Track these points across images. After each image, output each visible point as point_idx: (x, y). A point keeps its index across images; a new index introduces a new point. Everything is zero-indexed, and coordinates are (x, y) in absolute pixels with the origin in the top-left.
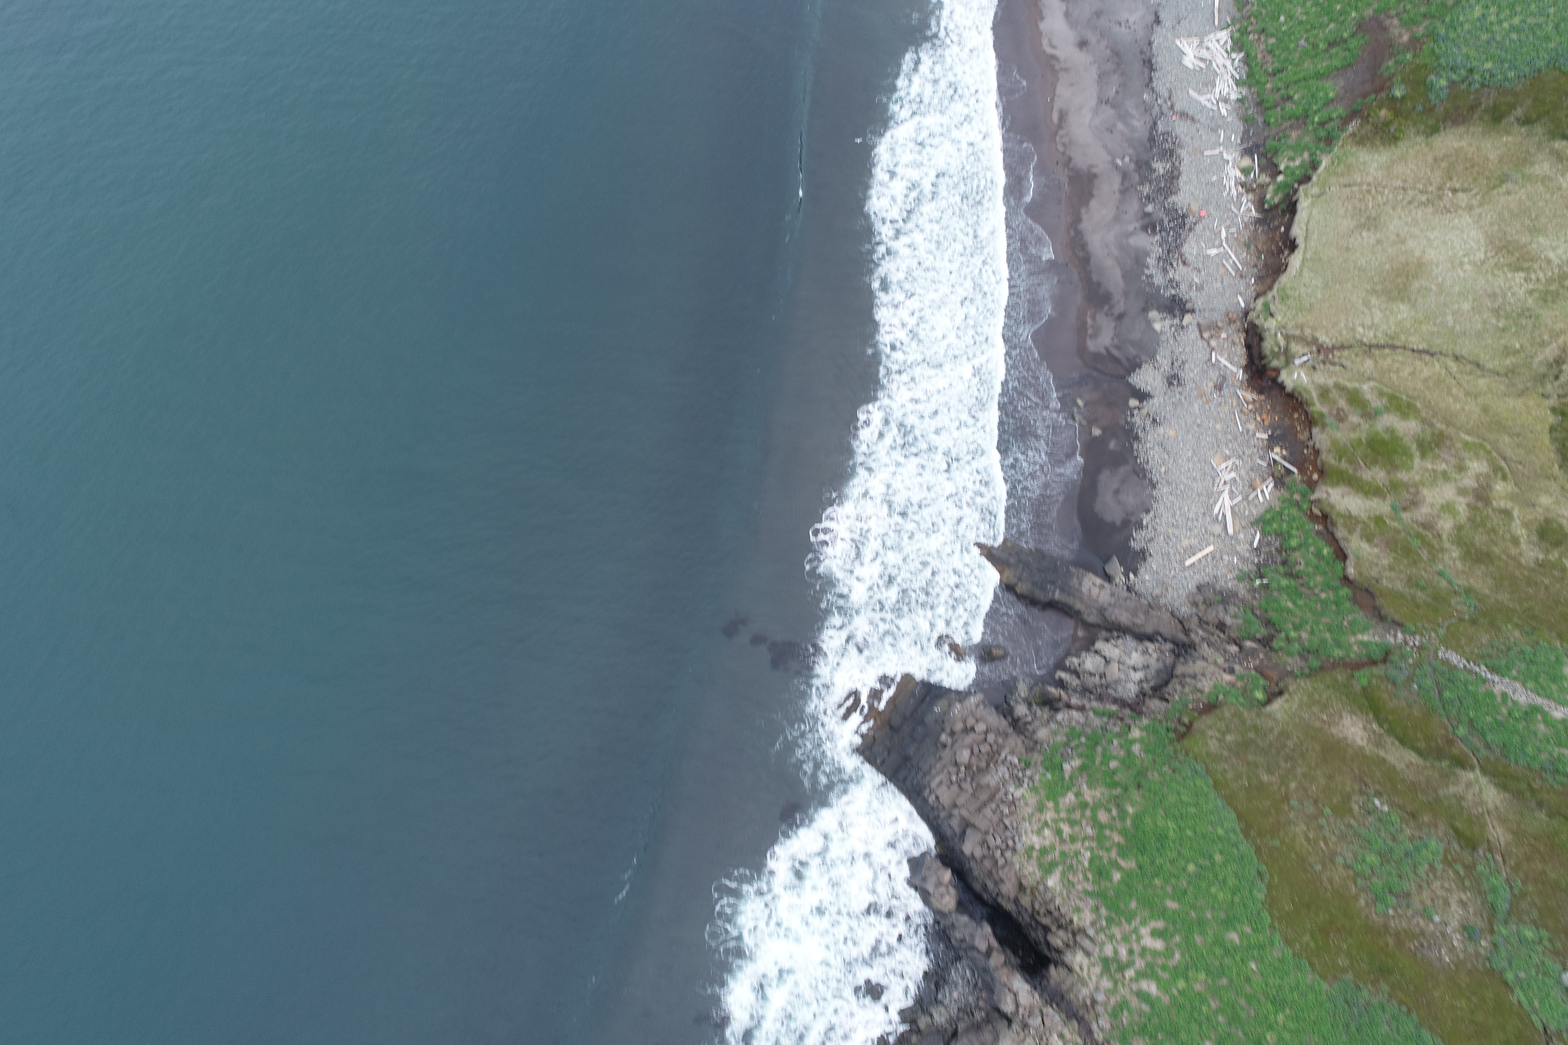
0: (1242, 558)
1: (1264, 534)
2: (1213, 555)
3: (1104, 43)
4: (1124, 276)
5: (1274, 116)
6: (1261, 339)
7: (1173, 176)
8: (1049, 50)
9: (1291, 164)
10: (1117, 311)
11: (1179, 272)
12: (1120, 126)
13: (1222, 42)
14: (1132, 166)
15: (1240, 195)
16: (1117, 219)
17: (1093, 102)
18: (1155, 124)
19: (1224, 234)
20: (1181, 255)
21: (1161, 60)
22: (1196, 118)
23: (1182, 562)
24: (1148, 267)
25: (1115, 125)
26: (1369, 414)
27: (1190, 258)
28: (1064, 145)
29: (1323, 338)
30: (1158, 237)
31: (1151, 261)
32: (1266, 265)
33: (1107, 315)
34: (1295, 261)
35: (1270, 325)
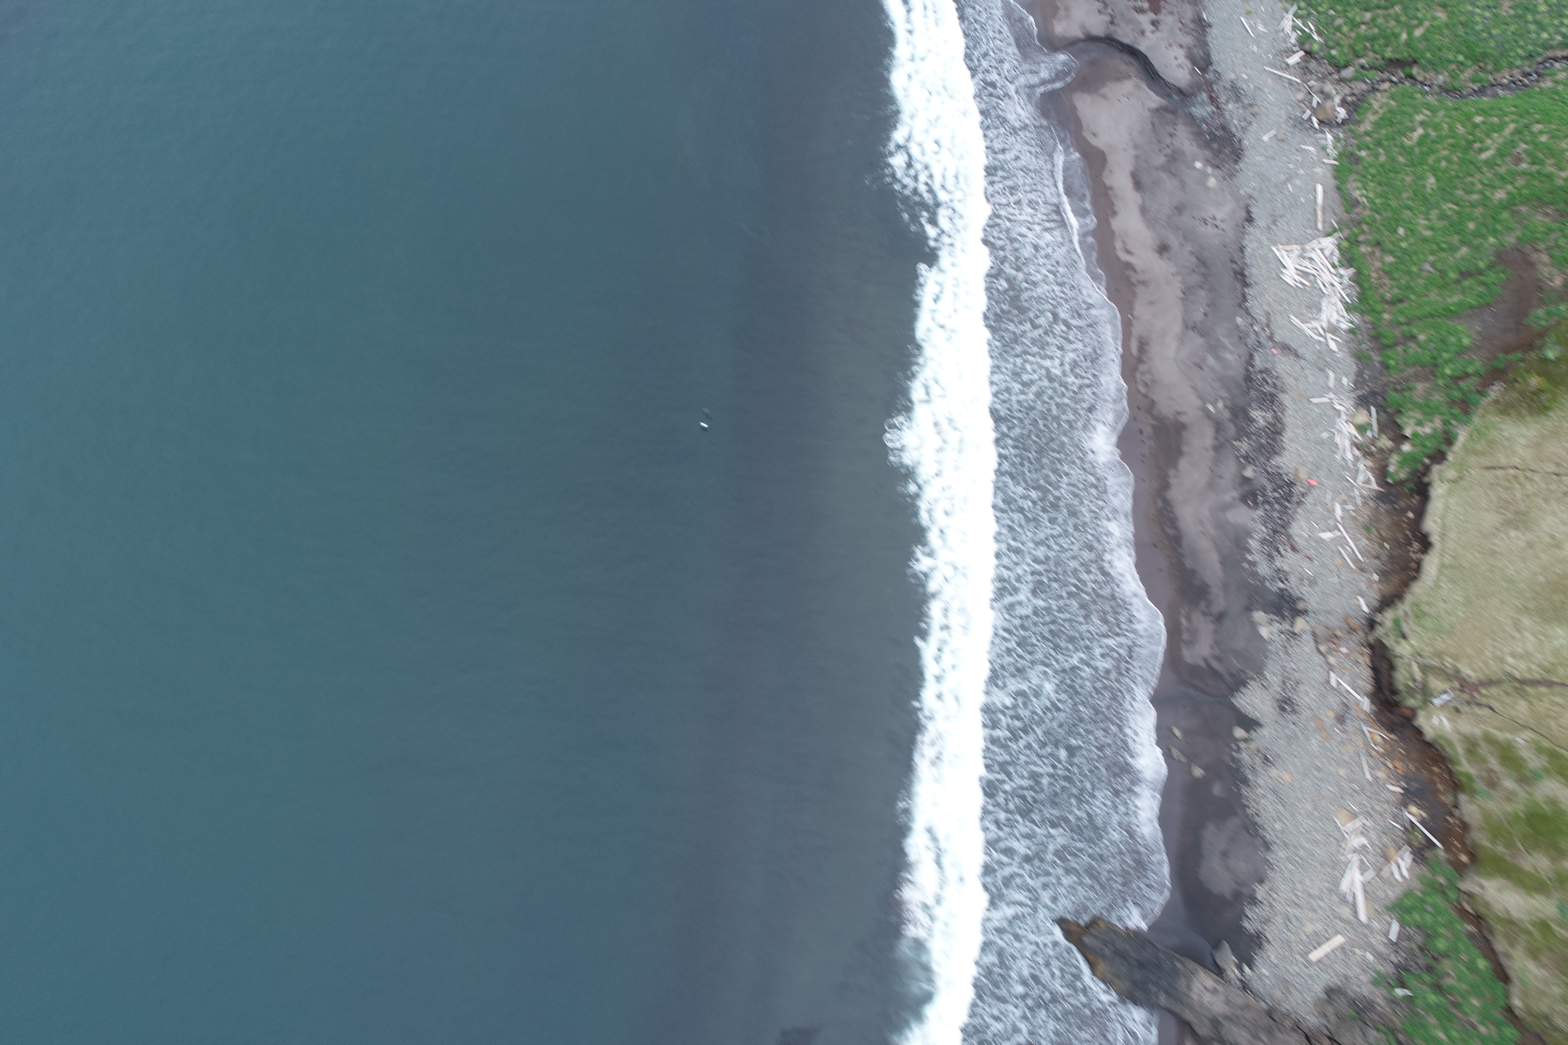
0: (1378, 955)
1: (1403, 924)
2: (1342, 948)
3: (1189, 248)
4: (1223, 563)
5: (1394, 357)
6: (1392, 667)
7: (1275, 430)
8: (1124, 257)
9: (1419, 430)
10: (1216, 608)
11: (1288, 561)
12: (1211, 361)
13: (1327, 253)
14: (1227, 414)
15: (1357, 459)
16: (1211, 485)
17: (1177, 328)
18: (1251, 356)
19: (1339, 512)
20: (1289, 537)
21: (1254, 272)
22: (1301, 351)
23: (1305, 954)
24: (1250, 552)
25: (1204, 359)
26: (1526, 778)
27: (1300, 542)
28: (1146, 385)
29: (1467, 671)
30: (1260, 512)
31: (1254, 544)
32: (1391, 557)
33: (1204, 614)
34: (1431, 564)
35: (1402, 649)
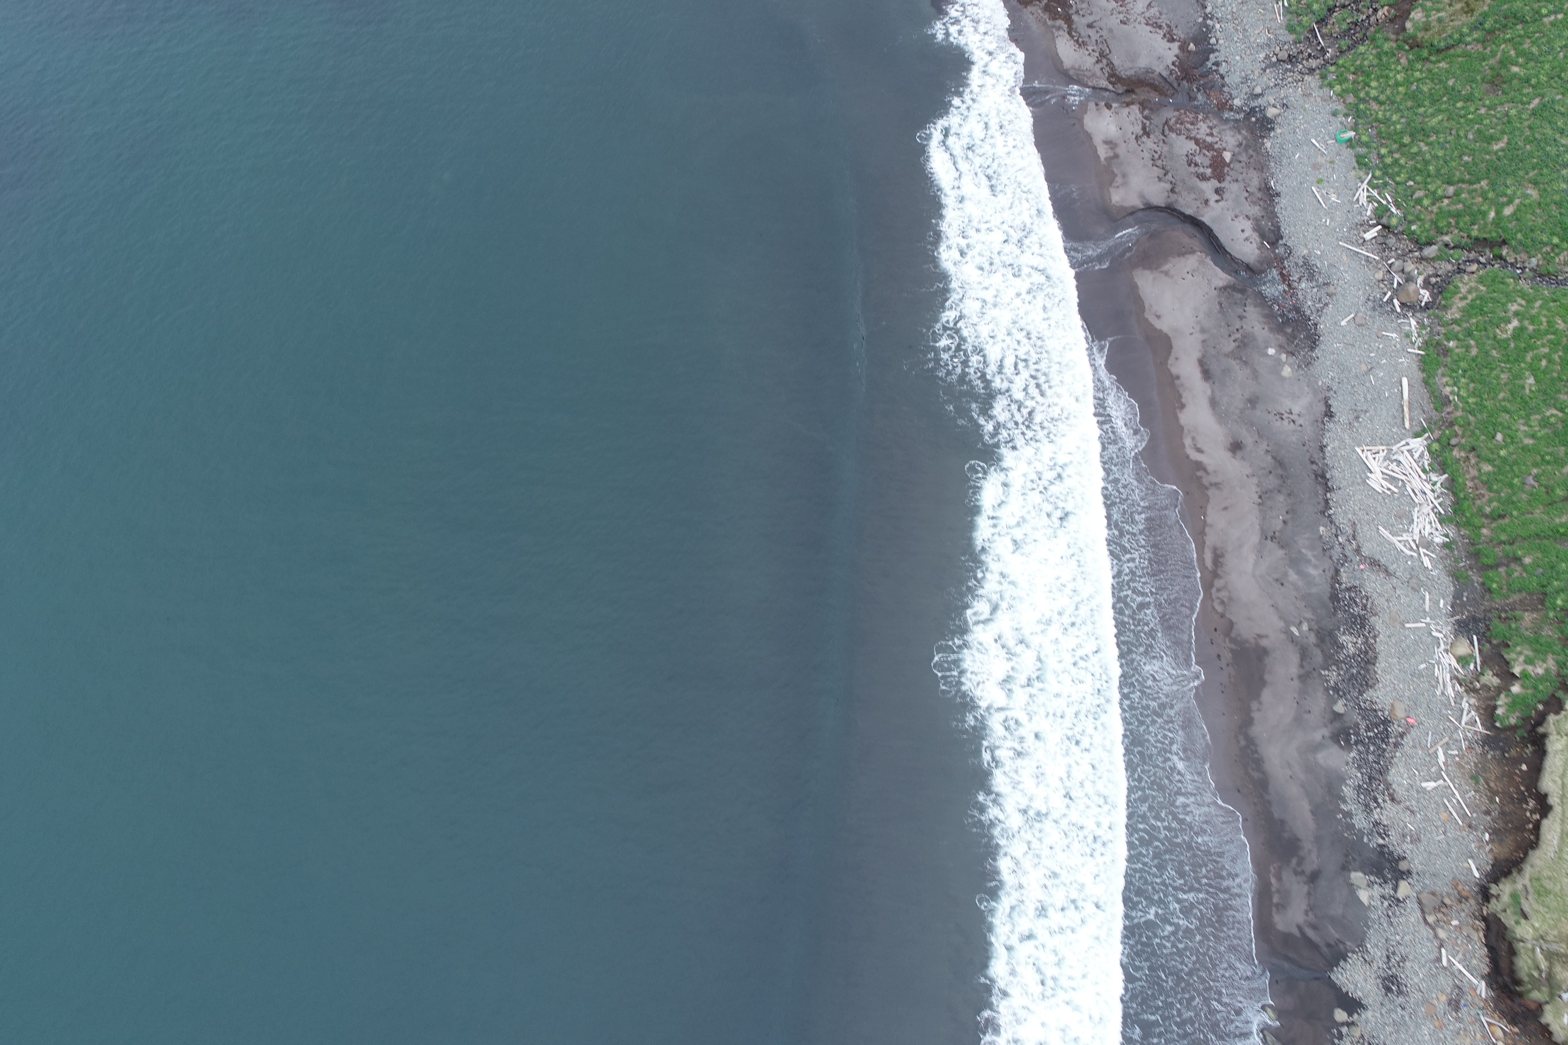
3: (1263, 446)
4: (1315, 812)
5: (1497, 578)
6: (1512, 951)
7: (1367, 658)
8: (1194, 456)
9: (1530, 668)
10: (1309, 867)
11: (1388, 813)
12: (1293, 576)
13: (1416, 456)
14: (1312, 639)
15: (1458, 694)
16: (1298, 721)
17: (1255, 538)
18: (1337, 571)
19: (1441, 758)
20: (1388, 786)
21: (1336, 475)
22: (1392, 568)
24: (1345, 802)
25: (1286, 574)
27: (1400, 792)
28: (1222, 602)
30: (1354, 754)
31: (1348, 791)
32: (1502, 813)
33: (1296, 873)
34: (1551, 830)
35: (1524, 931)
